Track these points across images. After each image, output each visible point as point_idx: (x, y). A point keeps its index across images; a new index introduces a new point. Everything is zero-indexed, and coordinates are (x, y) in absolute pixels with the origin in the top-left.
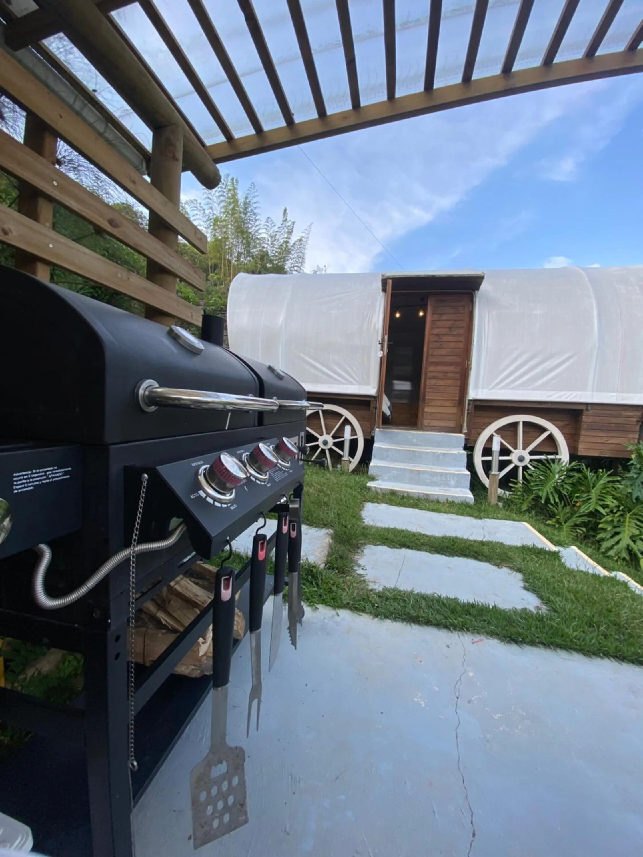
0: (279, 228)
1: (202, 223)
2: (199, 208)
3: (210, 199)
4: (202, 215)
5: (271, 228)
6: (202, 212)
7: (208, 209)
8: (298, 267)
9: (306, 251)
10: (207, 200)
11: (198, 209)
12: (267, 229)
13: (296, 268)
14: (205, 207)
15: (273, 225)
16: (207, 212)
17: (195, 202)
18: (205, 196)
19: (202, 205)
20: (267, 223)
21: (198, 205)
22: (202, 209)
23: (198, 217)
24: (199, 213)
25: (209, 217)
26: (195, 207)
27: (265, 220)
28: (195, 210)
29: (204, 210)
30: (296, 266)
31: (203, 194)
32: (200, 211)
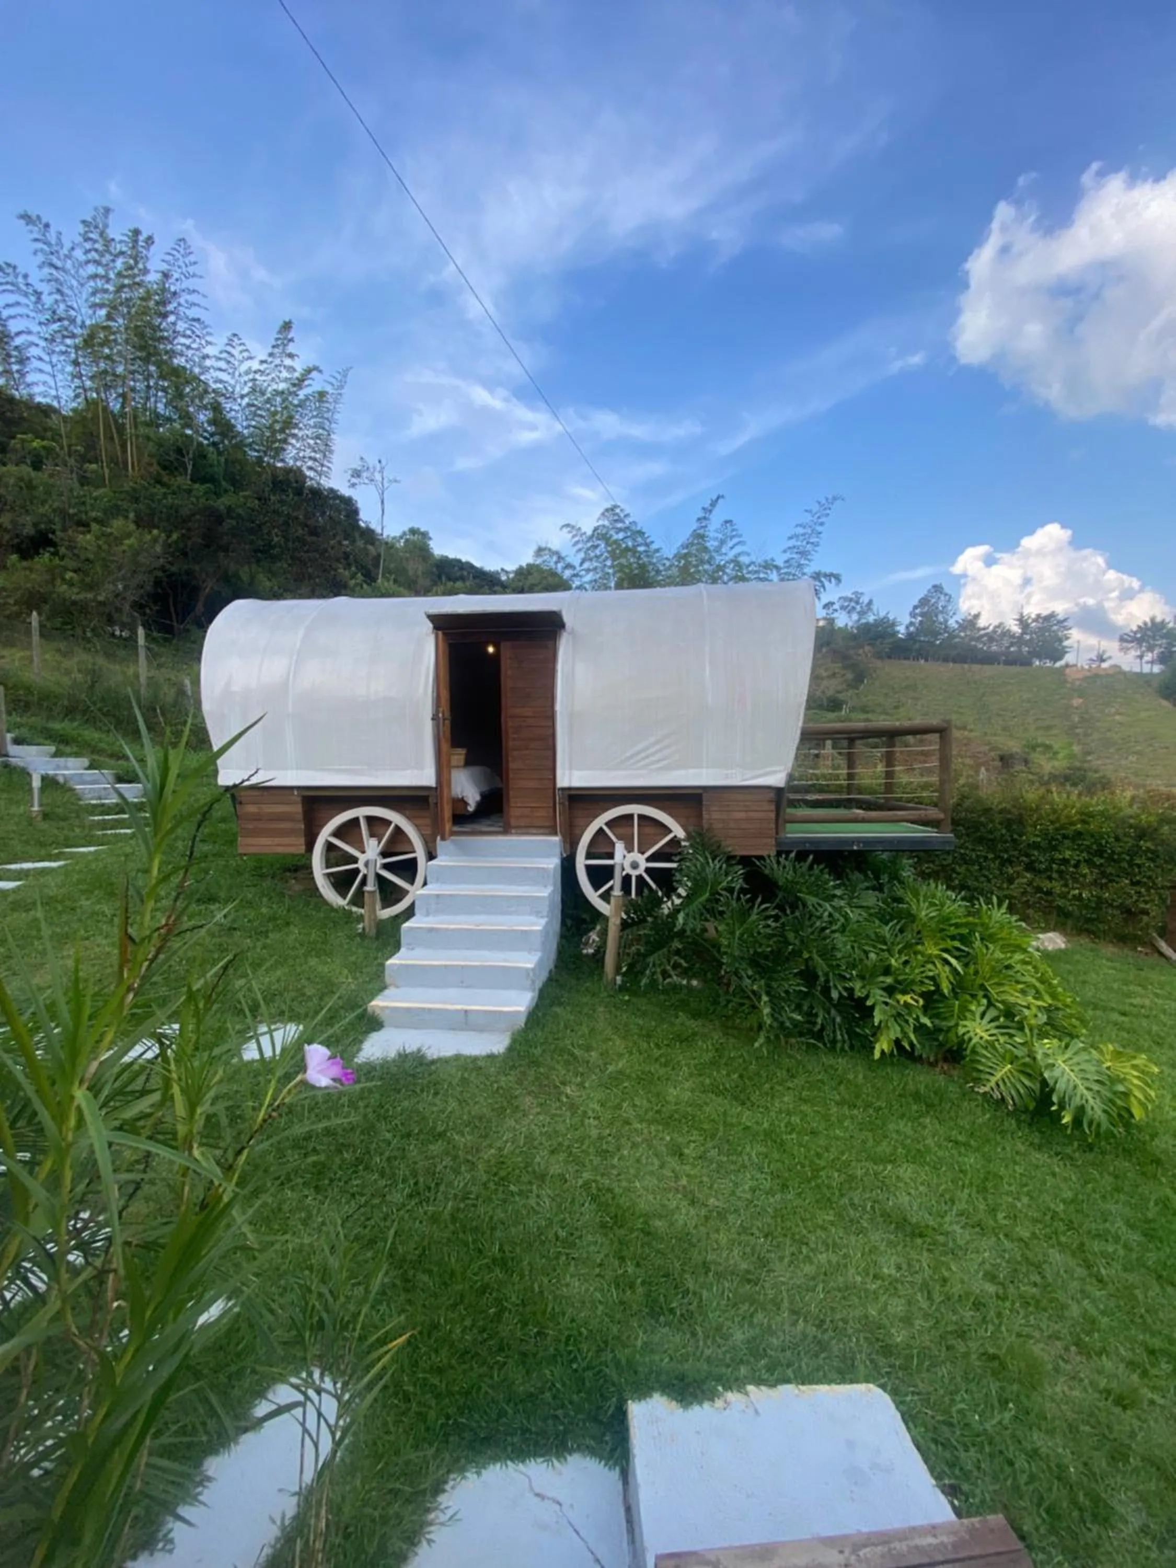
0: (262, 362)
1: (35, 328)
2: (24, 288)
3: (56, 268)
4: (31, 307)
5: (241, 362)
6: (33, 299)
7: (50, 294)
8: (315, 460)
9: (333, 425)
10: (47, 270)
11: (19, 289)
12: (229, 362)
13: (310, 463)
14: (44, 288)
15: (246, 354)
16: (48, 300)
17: (10, 270)
18: (40, 258)
19: (30, 281)
20: (229, 349)
21: (20, 279)
22: (30, 291)
23: (23, 310)
24: (23, 300)
25: (54, 312)
26: (12, 284)
27: (226, 341)
28: (12, 292)
29: (38, 294)
30: (310, 458)
31: (35, 253)
32: (26, 295)
